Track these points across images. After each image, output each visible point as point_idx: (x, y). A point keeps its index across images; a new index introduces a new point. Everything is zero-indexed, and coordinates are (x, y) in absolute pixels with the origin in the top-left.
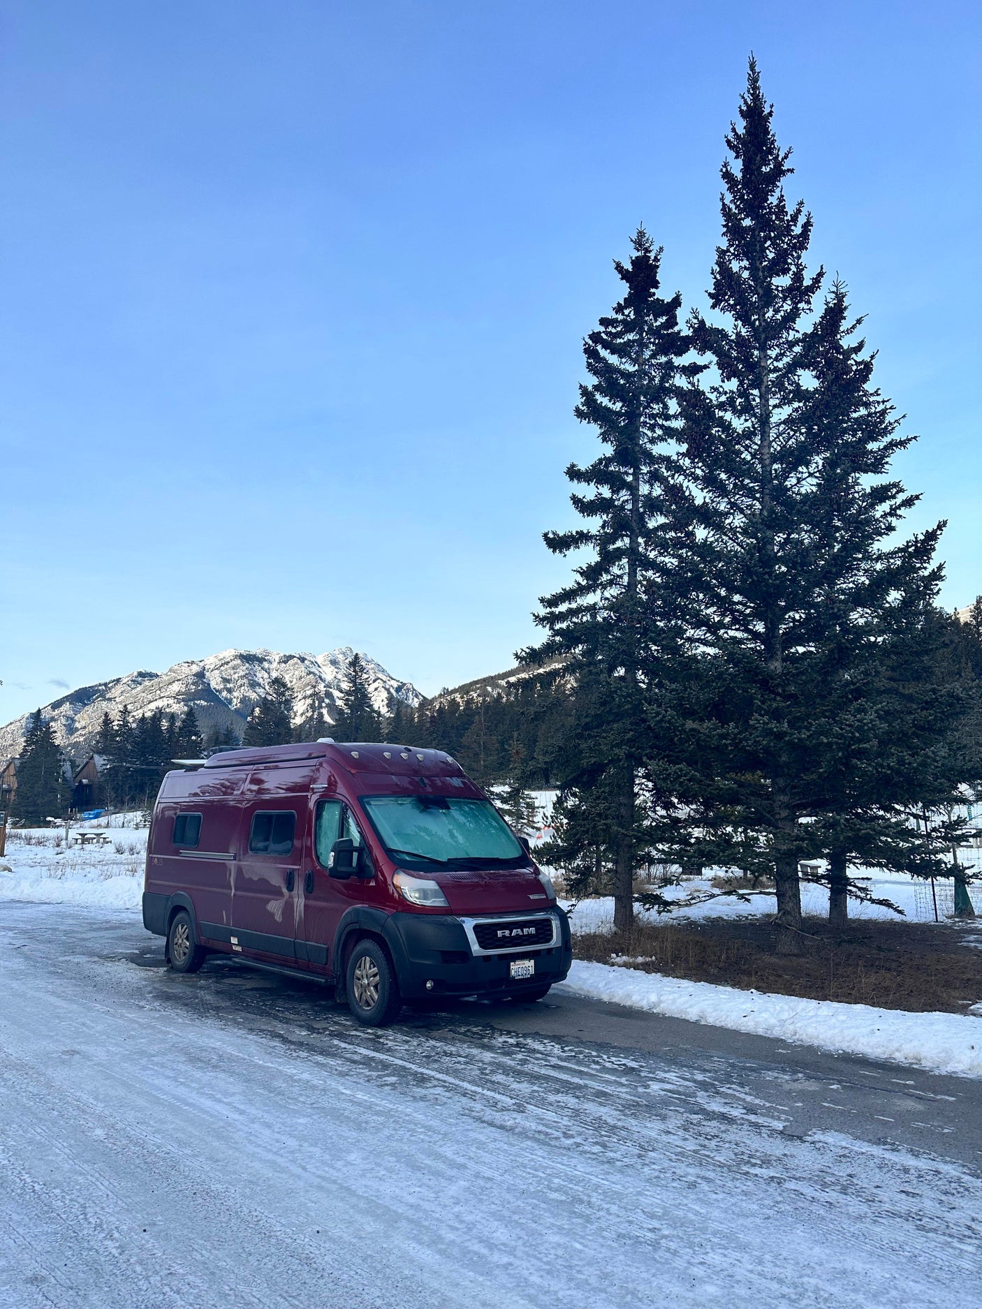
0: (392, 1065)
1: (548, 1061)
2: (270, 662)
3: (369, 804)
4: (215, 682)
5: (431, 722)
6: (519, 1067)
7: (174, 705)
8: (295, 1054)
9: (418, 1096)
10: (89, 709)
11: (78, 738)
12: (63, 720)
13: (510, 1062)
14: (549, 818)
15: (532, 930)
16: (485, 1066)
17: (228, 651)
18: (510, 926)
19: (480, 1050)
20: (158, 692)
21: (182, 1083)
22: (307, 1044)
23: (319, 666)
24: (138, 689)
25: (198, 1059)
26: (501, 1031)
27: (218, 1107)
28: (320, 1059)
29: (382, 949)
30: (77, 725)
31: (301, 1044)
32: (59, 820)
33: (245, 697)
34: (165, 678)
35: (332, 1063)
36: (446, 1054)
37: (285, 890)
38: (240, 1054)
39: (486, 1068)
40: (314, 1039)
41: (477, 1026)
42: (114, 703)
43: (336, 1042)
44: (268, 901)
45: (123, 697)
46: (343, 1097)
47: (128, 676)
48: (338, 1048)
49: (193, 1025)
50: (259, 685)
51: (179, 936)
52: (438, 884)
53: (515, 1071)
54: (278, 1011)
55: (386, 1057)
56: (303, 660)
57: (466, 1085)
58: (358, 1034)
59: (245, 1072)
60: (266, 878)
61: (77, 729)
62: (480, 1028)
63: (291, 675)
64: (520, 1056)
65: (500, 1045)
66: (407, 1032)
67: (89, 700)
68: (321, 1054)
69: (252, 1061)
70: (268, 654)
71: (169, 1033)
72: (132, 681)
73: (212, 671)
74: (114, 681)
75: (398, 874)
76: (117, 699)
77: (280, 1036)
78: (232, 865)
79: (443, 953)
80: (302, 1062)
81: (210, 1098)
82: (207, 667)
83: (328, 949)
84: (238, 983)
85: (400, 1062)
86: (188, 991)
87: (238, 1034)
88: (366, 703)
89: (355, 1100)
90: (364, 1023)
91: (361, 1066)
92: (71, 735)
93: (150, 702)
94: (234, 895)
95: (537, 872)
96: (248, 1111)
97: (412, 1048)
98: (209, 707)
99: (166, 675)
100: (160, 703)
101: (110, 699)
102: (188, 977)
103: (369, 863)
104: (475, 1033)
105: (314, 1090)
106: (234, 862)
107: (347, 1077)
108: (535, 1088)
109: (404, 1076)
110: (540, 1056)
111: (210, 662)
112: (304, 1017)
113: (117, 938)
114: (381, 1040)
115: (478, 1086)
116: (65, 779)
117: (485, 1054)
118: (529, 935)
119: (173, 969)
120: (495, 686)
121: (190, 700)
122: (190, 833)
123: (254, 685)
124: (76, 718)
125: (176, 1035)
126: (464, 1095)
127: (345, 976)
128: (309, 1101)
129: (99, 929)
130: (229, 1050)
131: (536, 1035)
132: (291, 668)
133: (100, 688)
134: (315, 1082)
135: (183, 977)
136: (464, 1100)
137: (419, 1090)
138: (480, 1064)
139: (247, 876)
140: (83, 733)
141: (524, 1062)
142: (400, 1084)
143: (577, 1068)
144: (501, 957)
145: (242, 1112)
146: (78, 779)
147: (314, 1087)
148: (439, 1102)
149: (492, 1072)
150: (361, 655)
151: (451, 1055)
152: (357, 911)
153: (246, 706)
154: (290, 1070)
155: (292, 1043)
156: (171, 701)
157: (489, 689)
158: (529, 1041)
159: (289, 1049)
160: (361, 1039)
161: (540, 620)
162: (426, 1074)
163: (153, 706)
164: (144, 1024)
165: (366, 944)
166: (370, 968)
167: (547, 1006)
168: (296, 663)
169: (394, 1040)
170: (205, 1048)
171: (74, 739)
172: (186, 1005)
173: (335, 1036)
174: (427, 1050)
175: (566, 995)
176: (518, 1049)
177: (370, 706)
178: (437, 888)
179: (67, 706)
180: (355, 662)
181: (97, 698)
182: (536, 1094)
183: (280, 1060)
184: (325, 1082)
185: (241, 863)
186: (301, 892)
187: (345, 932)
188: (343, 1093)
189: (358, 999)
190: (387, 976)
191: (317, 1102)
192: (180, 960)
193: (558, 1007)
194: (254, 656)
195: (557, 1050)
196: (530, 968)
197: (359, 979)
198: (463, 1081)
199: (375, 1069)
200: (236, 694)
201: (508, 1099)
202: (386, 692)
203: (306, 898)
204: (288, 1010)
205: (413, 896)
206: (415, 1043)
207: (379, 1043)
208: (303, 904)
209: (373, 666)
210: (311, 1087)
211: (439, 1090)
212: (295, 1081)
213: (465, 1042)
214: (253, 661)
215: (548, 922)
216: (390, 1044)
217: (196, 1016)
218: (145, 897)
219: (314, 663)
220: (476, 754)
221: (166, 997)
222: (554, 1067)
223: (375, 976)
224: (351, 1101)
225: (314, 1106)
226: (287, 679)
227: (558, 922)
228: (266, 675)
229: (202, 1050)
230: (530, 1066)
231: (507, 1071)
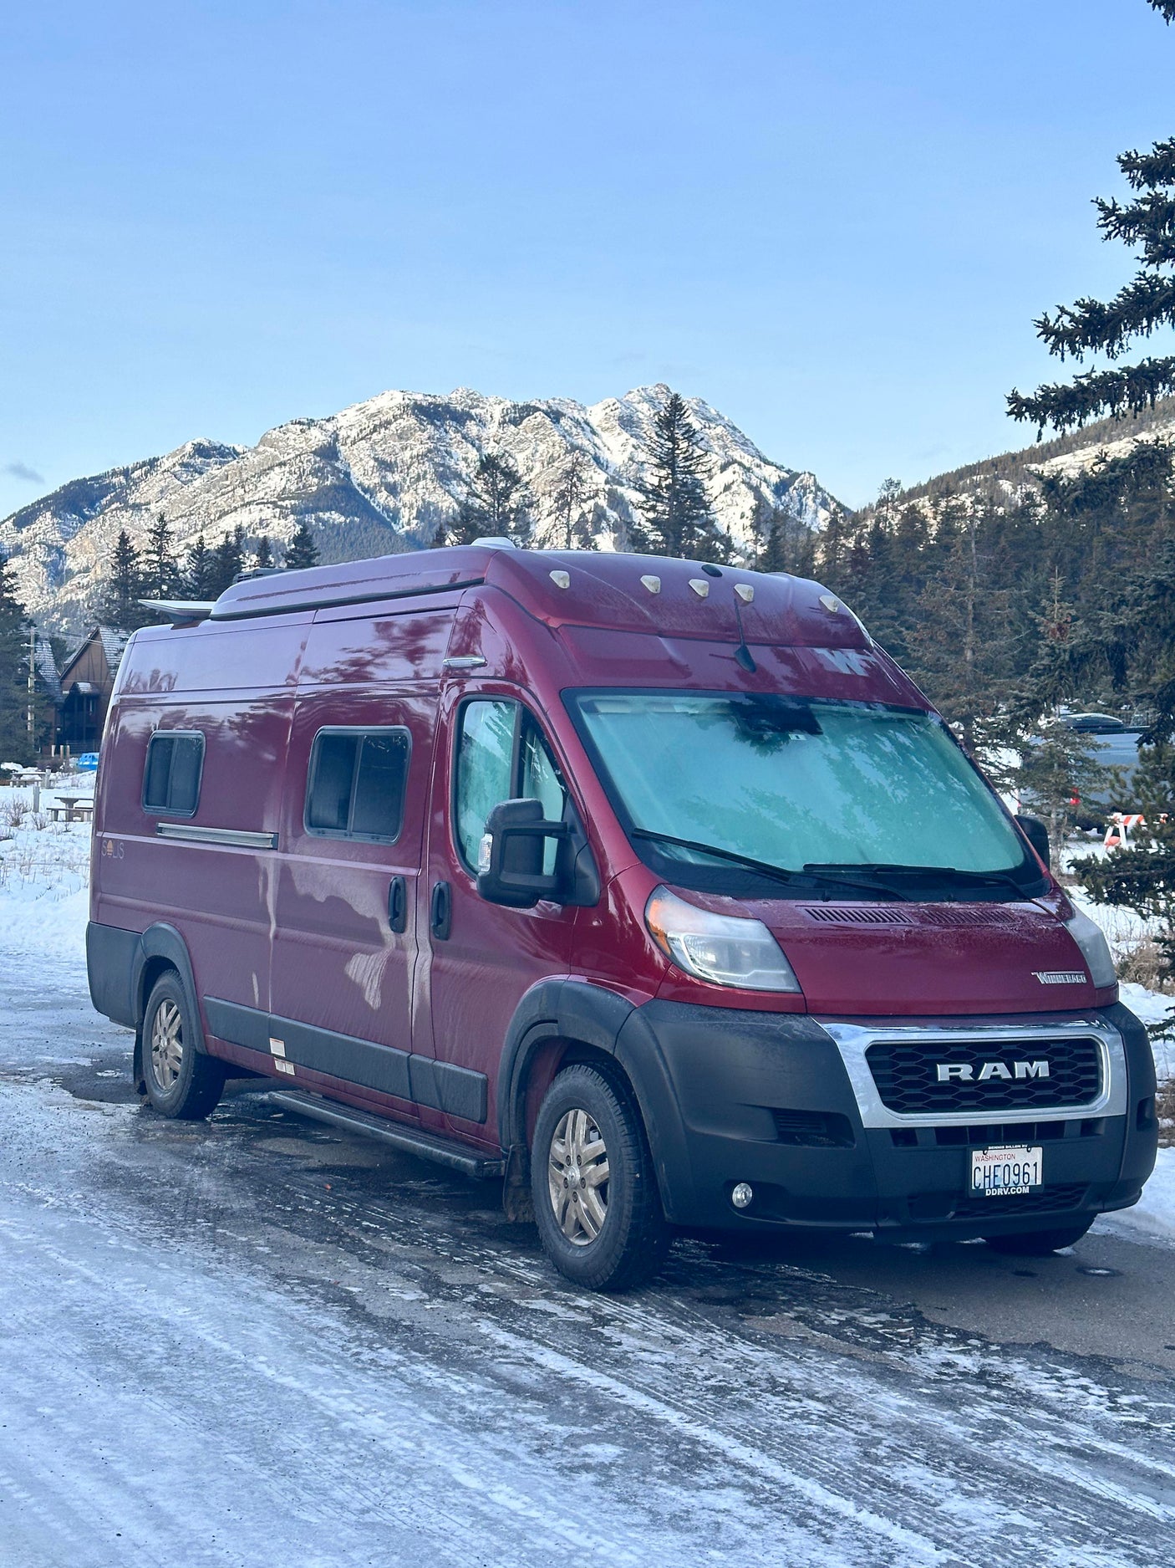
0: (616, 1407)
1: (1066, 1435)
2: (482, 423)
3: (591, 709)
4: (362, 472)
5: (855, 563)
6: (975, 1446)
7: (275, 521)
8: (367, 1355)
9: (666, 1510)
10: (94, 527)
11: (74, 592)
12: (40, 552)
13: (955, 1430)
14: (1131, 787)
15: (1042, 1068)
16: (878, 1434)
17: (387, 396)
18: (976, 1053)
19: (871, 1383)
20: (240, 491)
21: (44, 1420)
22: (409, 1328)
23: (594, 432)
24: (197, 483)
25: (116, 1351)
26: (941, 1329)
27: (107, 1499)
28: (429, 1373)
29: (619, 1098)
30: (70, 564)
31: (391, 1327)
32: (31, 770)
33: (427, 505)
34: (253, 459)
35: (456, 1388)
36: (774, 1387)
37: (386, 930)
38: (226, 1346)
39: (879, 1441)
40: (433, 1314)
41: (876, 1312)
42: (146, 516)
43: (485, 1327)
44: (349, 954)
45: (165, 502)
46: (454, 1496)
47: (174, 455)
48: (485, 1342)
49: (138, 1257)
50: (458, 476)
51: (160, 1032)
52: (772, 931)
53: (963, 1458)
54: (367, 1230)
55: (605, 1381)
56: (556, 416)
57: (812, 1489)
58: (549, 1307)
59: (218, 1398)
60: (343, 895)
61: (70, 574)
62: (884, 1317)
63: (528, 452)
64: (983, 1412)
65: (932, 1373)
66: (681, 1312)
67: (92, 506)
68: (437, 1358)
69: (247, 1367)
70: (477, 402)
71: (68, 1273)
72: (183, 465)
73: (354, 443)
74: (144, 464)
75: (660, 898)
76: (152, 507)
77: (347, 1300)
78: (270, 860)
79: (776, 1113)
80: (377, 1379)
81: (95, 1470)
82: (342, 433)
83: (486, 1084)
84: (294, 1151)
85: (640, 1401)
86: (167, 1165)
87: (244, 1288)
88: (697, 517)
89: (485, 1509)
90: (574, 1279)
91: (531, 1404)
92: (60, 584)
93: (224, 514)
94: (276, 937)
95: (1067, 911)
96: (181, 1519)
97: (685, 1360)
98: (350, 527)
99: (255, 451)
100: (244, 518)
101: (136, 507)
102: (180, 1131)
103: (584, 865)
104: (867, 1331)
105: (382, 1467)
106: (273, 855)
107: (486, 1436)
108: (1016, 1518)
109: (640, 1446)
110: (1042, 1415)
111: (349, 420)
112: (426, 1252)
113: (54, 1030)
114: (607, 1331)
115: (847, 1495)
116: (41, 683)
117: (883, 1397)
118: (1031, 1082)
119: (151, 1109)
120: (1020, 477)
121: (308, 511)
122: (180, 782)
123: (446, 476)
124: (67, 548)
125: (87, 1280)
126: (801, 1521)
127: (527, 1155)
128: (359, 1501)
129: (23, 1006)
130: (205, 1331)
131: (1040, 1351)
132: (530, 435)
133: (115, 480)
134: (393, 1444)
135: (168, 1129)
136: (797, 1536)
137: (674, 1492)
138: (865, 1427)
139: (302, 890)
140: (85, 581)
141: (993, 1430)
142: (625, 1468)
143: (1149, 1463)
144: (944, 1134)
145: (161, 1521)
146: (69, 681)
147: (384, 1460)
148: (722, 1537)
149: (897, 1453)
150: (687, 400)
151: (787, 1390)
152: (554, 991)
153: (431, 525)
154: (335, 1400)
155: (370, 1320)
156: (268, 512)
157: (1006, 486)
158: (1017, 1367)
159: (358, 1338)
160: (554, 1326)
161: (1122, 222)
162: (704, 1444)
163: (229, 523)
164: (20, 1247)
165: (579, 1078)
166: (588, 1141)
167: (1082, 1270)
168: (542, 425)
169: (642, 1335)
170: (145, 1321)
171: (65, 595)
172: (146, 1201)
173: (491, 1308)
174: (724, 1371)
175: (1141, 1241)
176: (982, 1389)
177: (709, 524)
178: (768, 940)
179: (46, 520)
180: (672, 418)
181: (111, 502)
182: (1015, 1539)
183: (321, 1370)
184: (419, 1445)
185: (289, 857)
186: (424, 935)
187: (527, 1043)
188: (457, 1485)
189: (558, 1216)
190: (629, 1164)
191: (380, 1506)
192: (166, 1088)
193: (1114, 1274)
194: (447, 408)
195: (1094, 1400)
196: (1030, 1170)
197: (561, 1166)
198: (807, 1475)
199: (571, 1417)
200: (406, 498)
201: (928, 1548)
202: (751, 495)
203: (435, 951)
204: (392, 1227)
205: (701, 963)
206: (695, 1347)
207: (600, 1338)
208: (427, 965)
209: (719, 430)
210: (376, 1457)
211: (731, 1499)
212: (342, 1436)
213: (833, 1354)
214: (442, 419)
215: (1087, 1050)
216: (629, 1342)
217: (158, 1231)
218: (94, 935)
219: (583, 425)
220: (954, 635)
221: (109, 1179)
222: (1081, 1455)
223: (599, 1160)
224: (474, 1512)
225: (367, 1518)
226: (519, 462)
227: (1119, 1049)
228: (473, 455)
229: (136, 1325)
230: (1009, 1446)
231: (937, 1454)
